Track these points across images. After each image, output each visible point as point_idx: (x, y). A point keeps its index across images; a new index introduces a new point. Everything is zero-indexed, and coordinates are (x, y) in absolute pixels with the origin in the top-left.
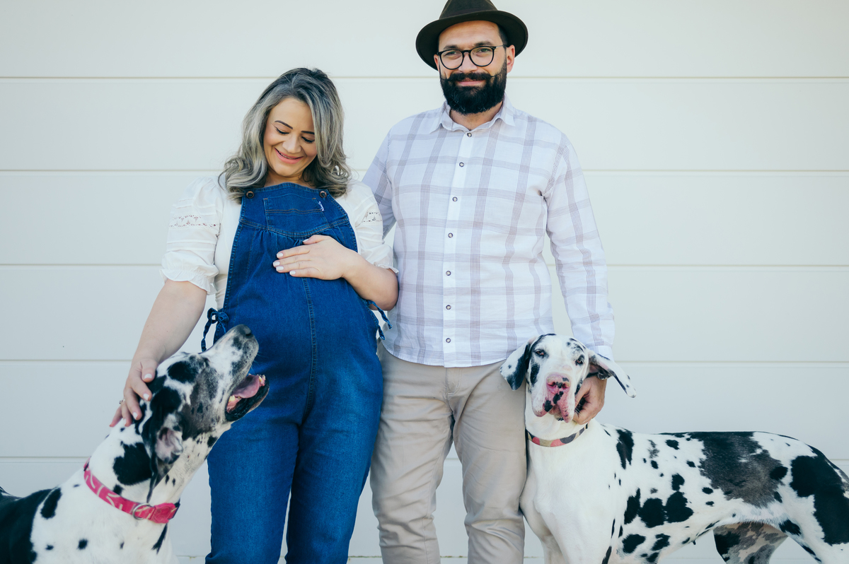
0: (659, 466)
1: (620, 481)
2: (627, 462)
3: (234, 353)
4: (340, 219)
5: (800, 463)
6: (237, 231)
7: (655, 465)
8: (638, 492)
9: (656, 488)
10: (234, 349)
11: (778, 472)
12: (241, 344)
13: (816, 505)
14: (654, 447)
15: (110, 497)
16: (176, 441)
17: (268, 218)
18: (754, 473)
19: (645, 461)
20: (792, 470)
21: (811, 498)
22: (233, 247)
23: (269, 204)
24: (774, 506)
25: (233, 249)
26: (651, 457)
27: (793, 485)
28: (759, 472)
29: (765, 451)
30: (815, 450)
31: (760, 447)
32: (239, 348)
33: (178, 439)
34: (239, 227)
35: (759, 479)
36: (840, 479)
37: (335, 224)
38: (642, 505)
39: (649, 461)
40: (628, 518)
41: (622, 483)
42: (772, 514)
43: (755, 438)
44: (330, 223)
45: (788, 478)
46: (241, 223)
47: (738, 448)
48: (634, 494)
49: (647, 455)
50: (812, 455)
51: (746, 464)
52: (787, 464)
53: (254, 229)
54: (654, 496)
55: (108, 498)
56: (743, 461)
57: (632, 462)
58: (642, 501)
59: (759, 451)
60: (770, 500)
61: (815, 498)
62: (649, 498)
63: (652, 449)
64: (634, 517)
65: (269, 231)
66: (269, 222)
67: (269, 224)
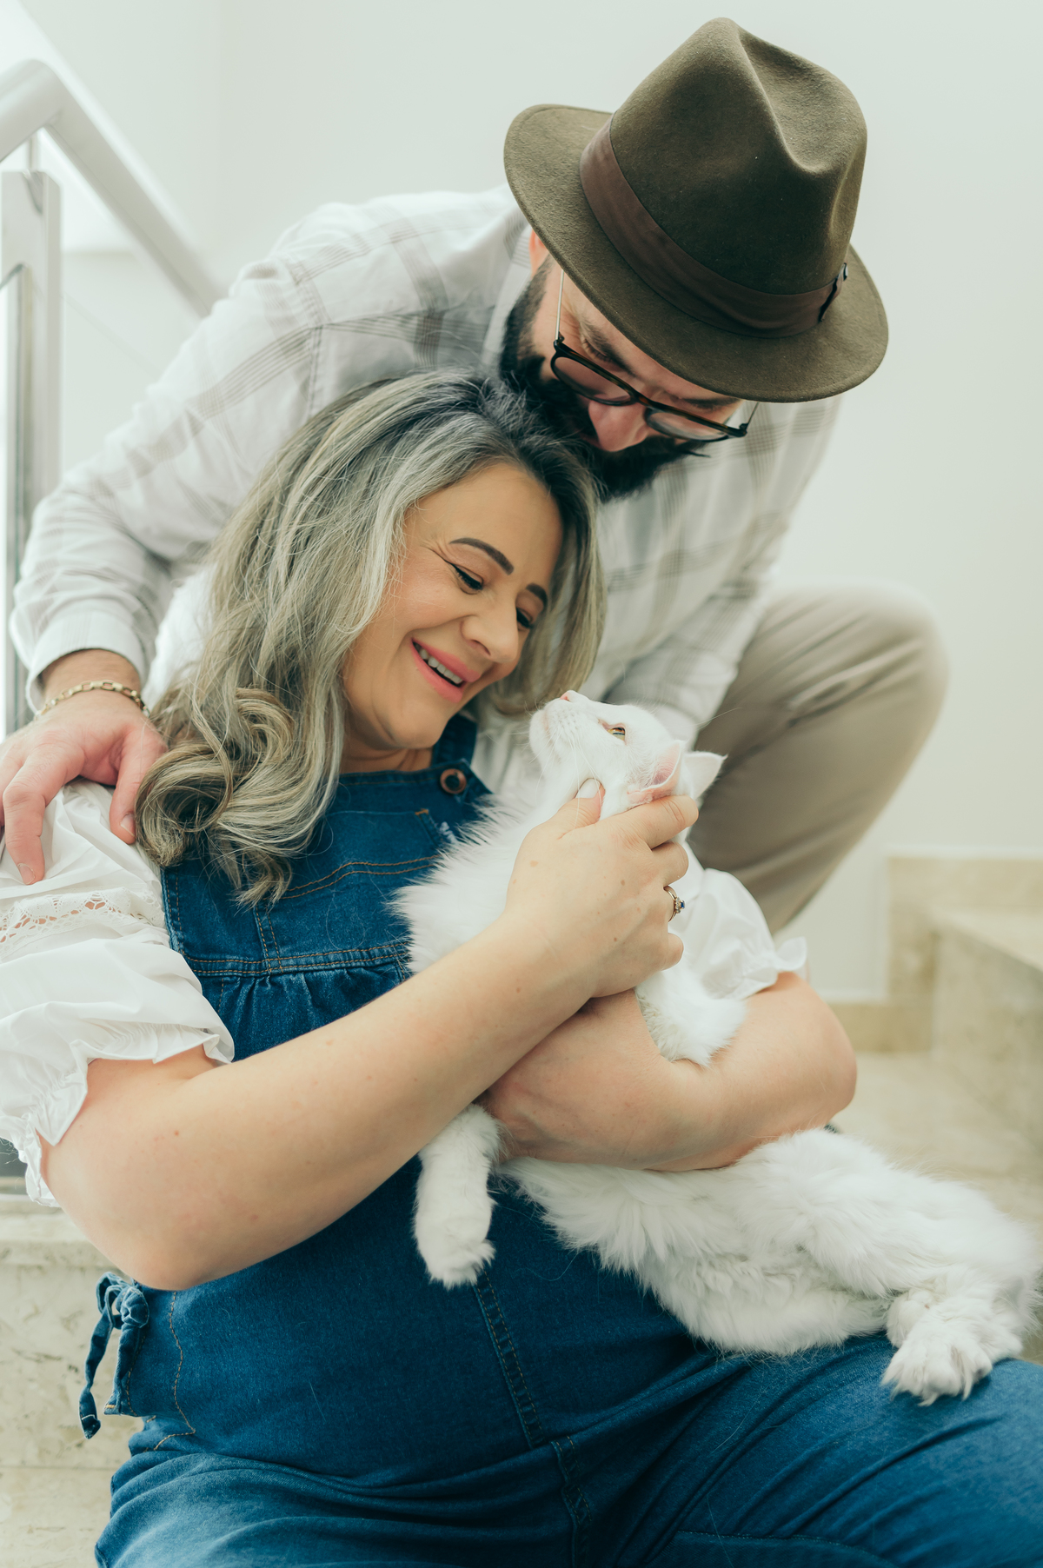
65: (273, 975)
66: (268, 938)
67: (270, 947)
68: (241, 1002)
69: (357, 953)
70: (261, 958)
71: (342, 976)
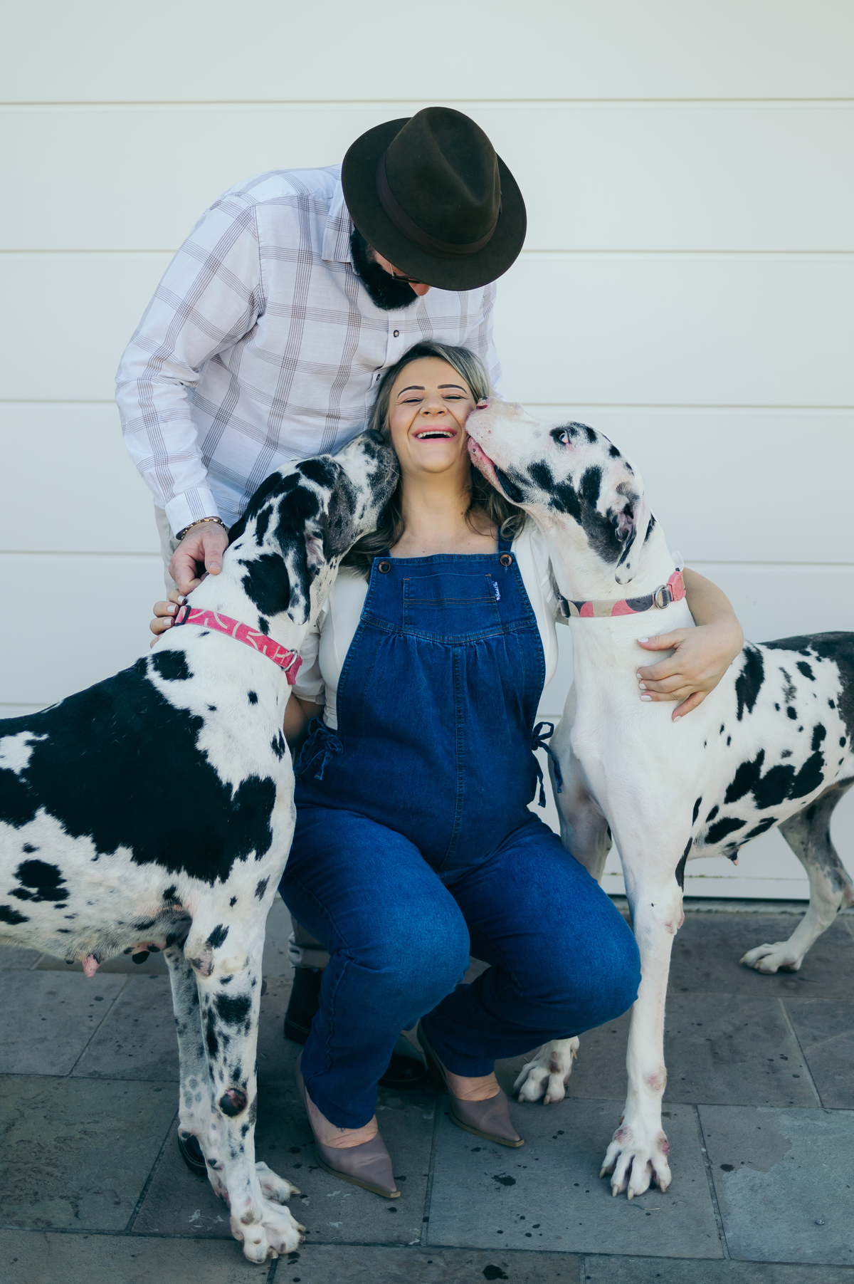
0: (798, 715)
1: (729, 739)
2: (745, 709)
3: (367, 462)
4: (522, 619)
6: (357, 634)
7: (792, 713)
8: (761, 756)
9: (790, 750)
10: (367, 457)
12: (374, 452)
14: (789, 681)
15: (251, 636)
16: (318, 549)
17: (406, 613)
19: (777, 707)
22: (348, 657)
23: (411, 589)
25: (346, 661)
26: (787, 702)
32: (373, 457)
33: (319, 547)
34: (360, 628)
37: (512, 627)
38: (763, 774)
39: (783, 707)
40: (733, 794)
41: (732, 743)
44: (504, 624)
46: (362, 622)
48: (753, 758)
49: (780, 698)
53: (382, 632)
54: (785, 762)
55: (248, 637)
57: (755, 708)
58: (764, 770)
62: (777, 764)
63: (787, 686)
64: (744, 793)
65: (404, 634)
66: (406, 620)
67: (406, 623)
68: (391, 641)
69: (438, 637)
70: (401, 626)
71: (429, 643)
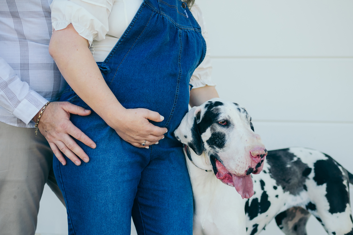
5: (319, 164)
11: (307, 171)
13: (328, 189)
17: (160, 6)
18: (294, 173)
20: (315, 169)
21: (325, 186)
24: (303, 194)
27: (315, 179)
28: (297, 172)
29: (299, 159)
30: (326, 155)
31: (295, 156)
35: (297, 177)
36: (341, 173)
38: (250, 204)
42: (302, 199)
43: (292, 151)
45: (312, 175)
47: (285, 159)
50: (325, 158)
51: (290, 168)
52: (311, 166)
54: (255, 197)
56: (288, 166)
58: (250, 202)
59: (295, 159)
60: (301, 190)
61: (327, 185)
65: (162, 15)
